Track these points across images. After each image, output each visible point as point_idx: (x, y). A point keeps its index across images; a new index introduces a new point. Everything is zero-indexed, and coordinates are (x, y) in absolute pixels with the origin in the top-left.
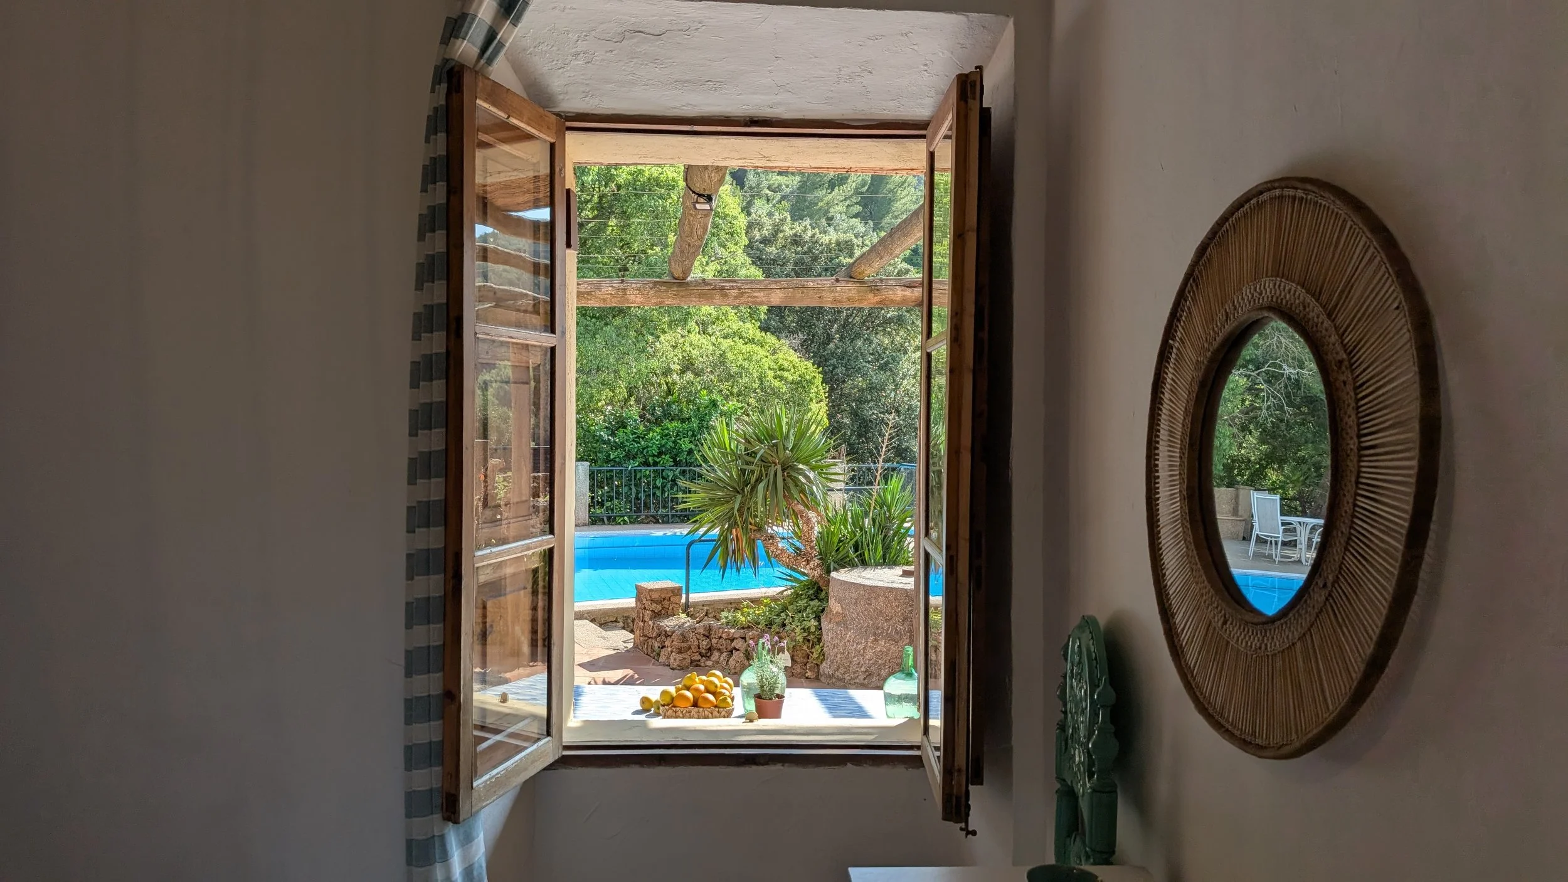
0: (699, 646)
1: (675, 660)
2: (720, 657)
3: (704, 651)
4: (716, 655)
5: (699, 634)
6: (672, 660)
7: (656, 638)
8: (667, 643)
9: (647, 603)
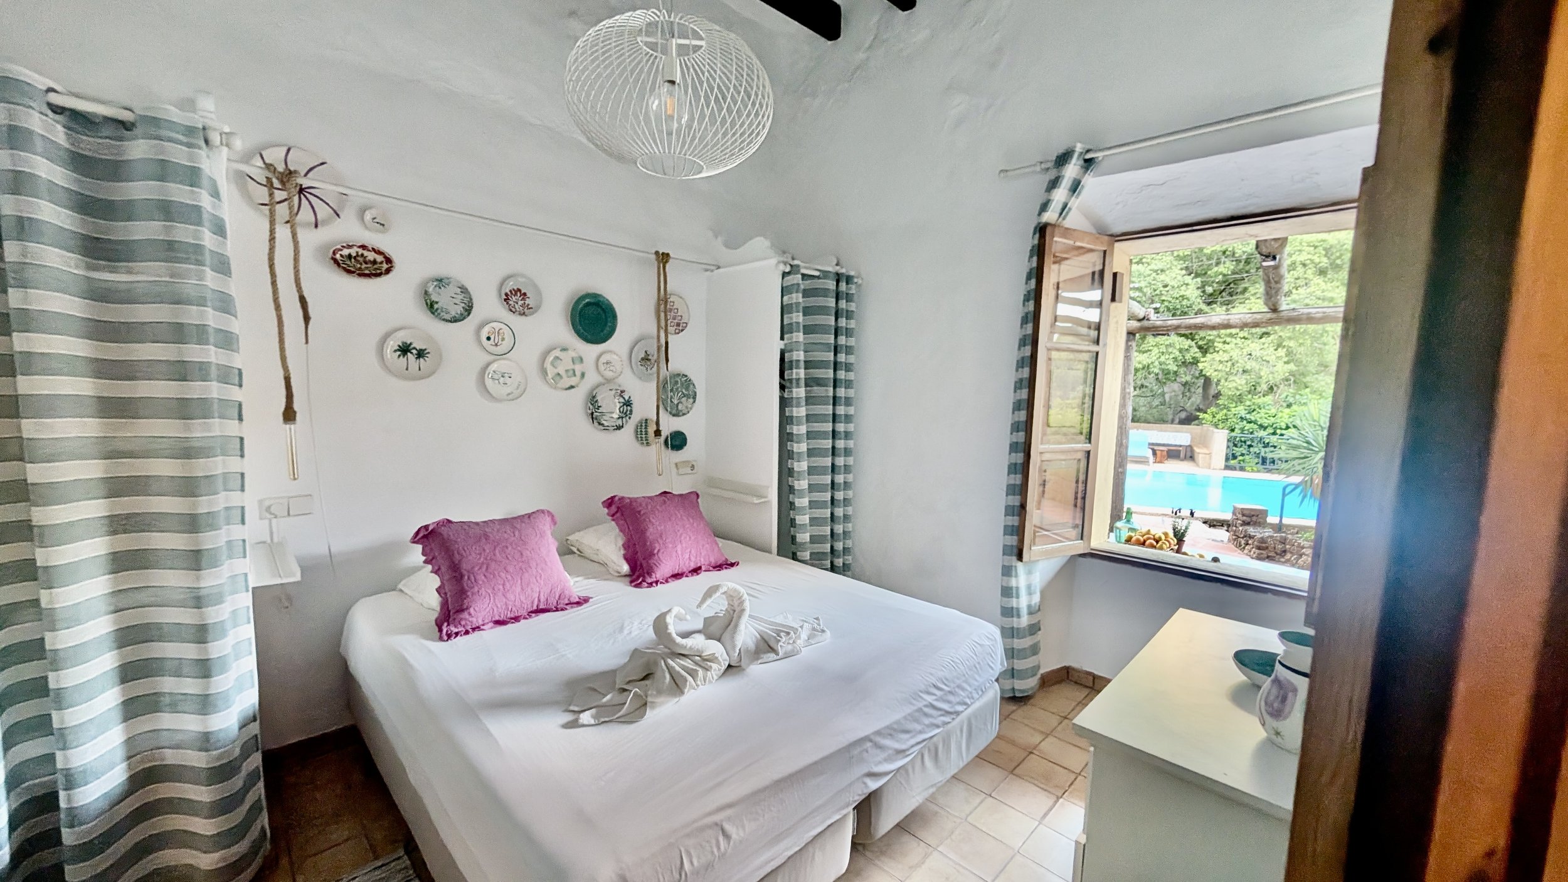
0: (1275, 548)
1: (1254, 553)
2: (1291, 557)
3: (1279, 552)
4: (1288, 556)
5: (1277, 540)
6: (1252, 553)
7: (1243, 538)
8: (1250, 542)
9: (1240, 516)
